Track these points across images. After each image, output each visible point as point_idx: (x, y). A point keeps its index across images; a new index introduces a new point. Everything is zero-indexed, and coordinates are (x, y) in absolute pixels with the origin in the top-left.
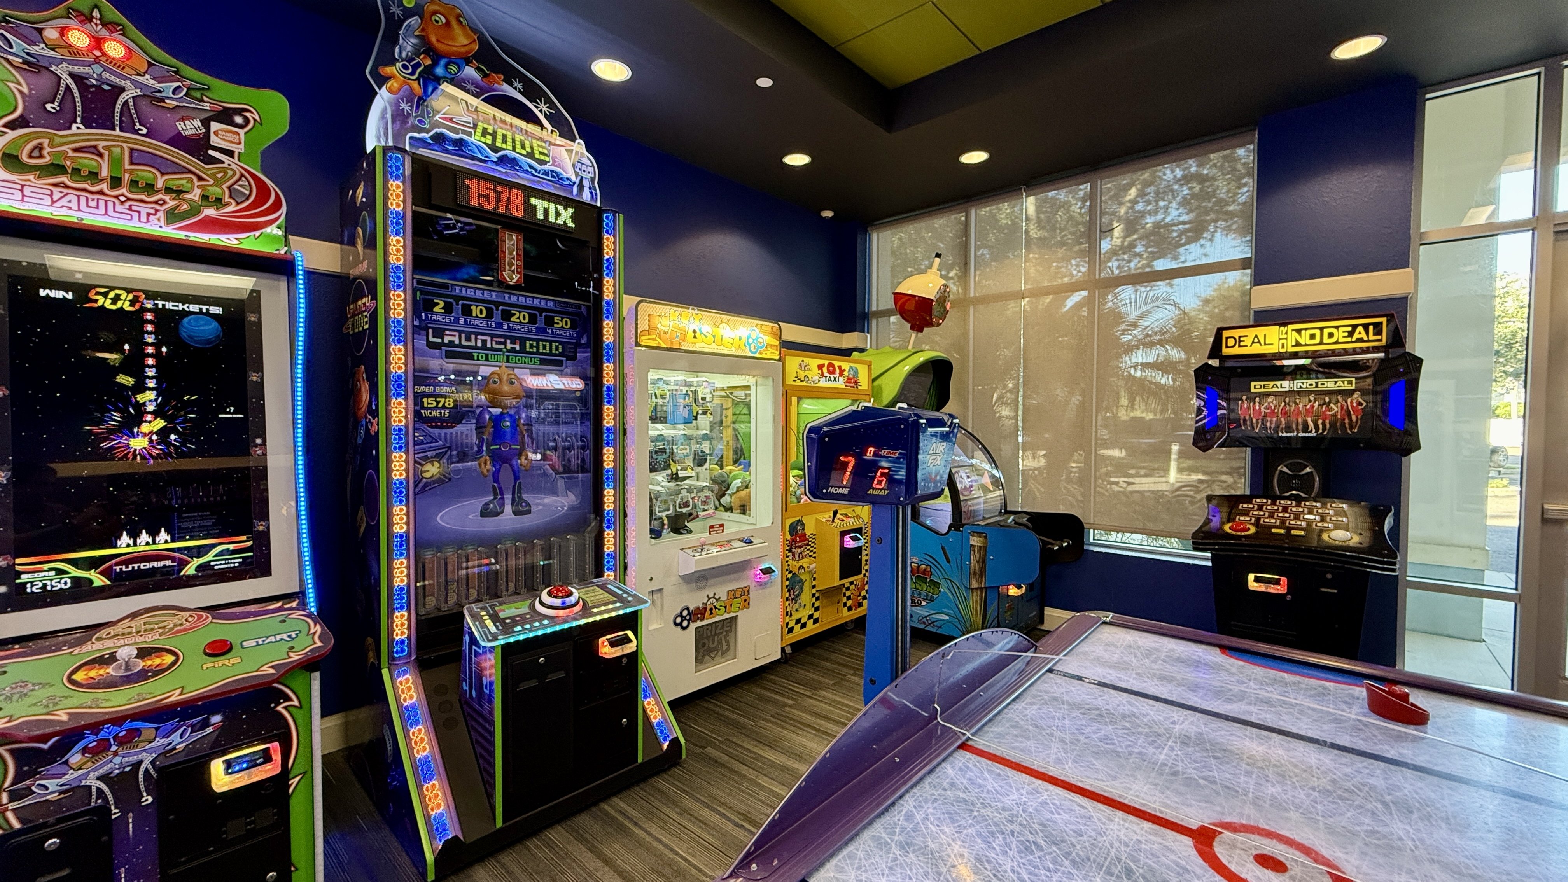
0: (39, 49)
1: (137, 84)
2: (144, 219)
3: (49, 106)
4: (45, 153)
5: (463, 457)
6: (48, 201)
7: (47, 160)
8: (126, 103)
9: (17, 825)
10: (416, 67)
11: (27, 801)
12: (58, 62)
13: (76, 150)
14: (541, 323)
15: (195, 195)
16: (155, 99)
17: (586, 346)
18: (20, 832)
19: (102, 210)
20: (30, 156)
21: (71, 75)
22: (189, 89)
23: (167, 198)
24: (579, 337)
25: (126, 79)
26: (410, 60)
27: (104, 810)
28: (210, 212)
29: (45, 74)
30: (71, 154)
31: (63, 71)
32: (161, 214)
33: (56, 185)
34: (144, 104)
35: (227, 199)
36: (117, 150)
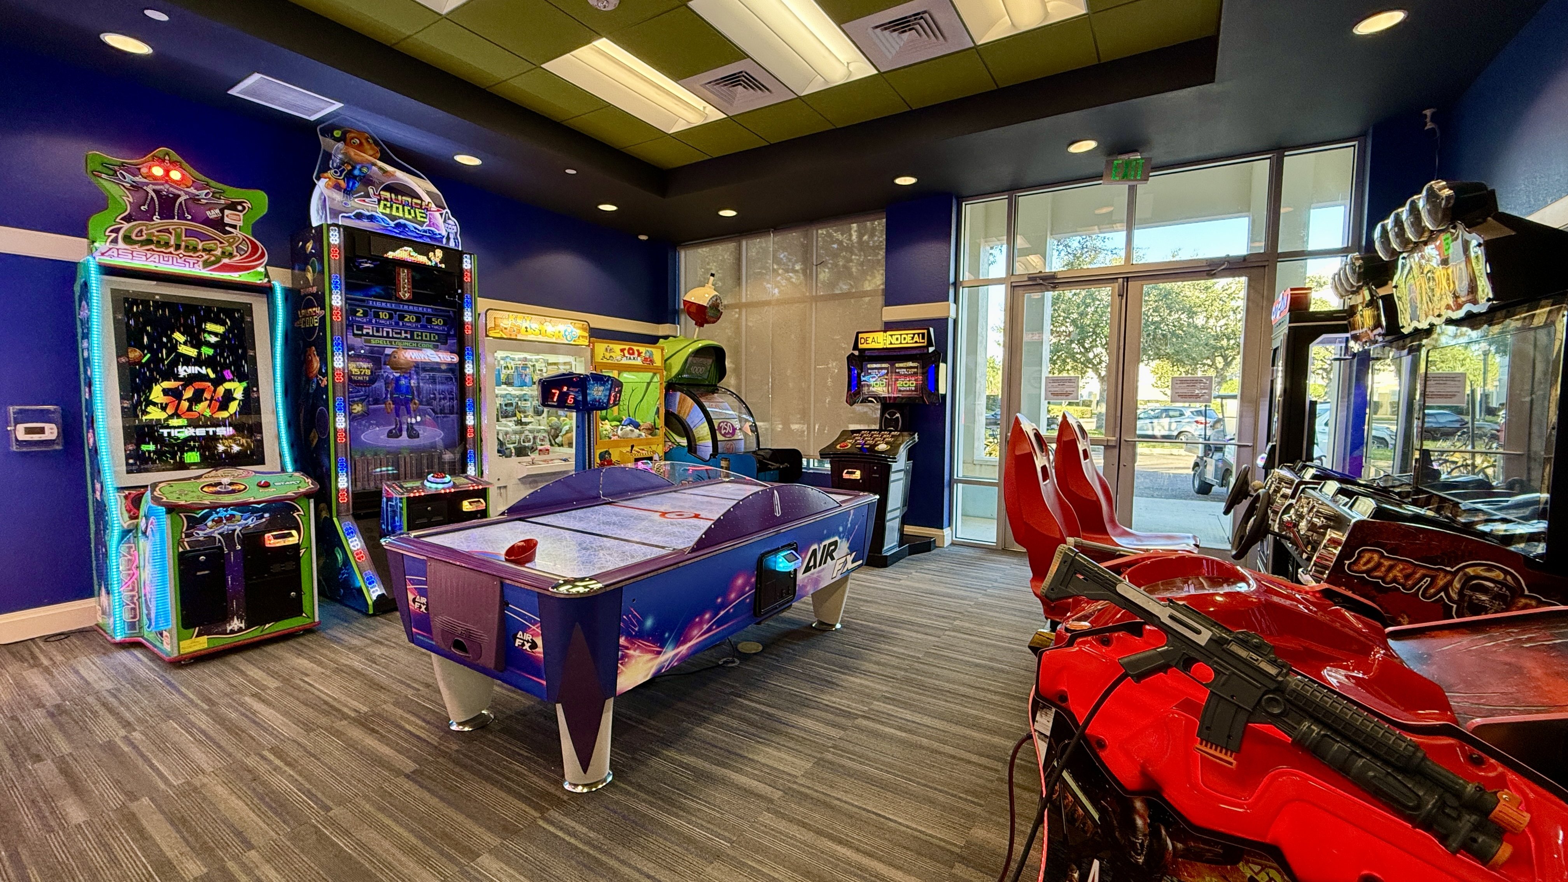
0: (138, 179)
1: (187, 193)
2: (192, 265)
3: (142, 208)
4: (144, 234)
5: (376, 402)
6: (144, 258)
7: (144, 237)
8: (181, 203)
9: (188, 548)
10: (341, 172)
11: (192, 539)
12: (147, 184)
13: (158, 231)
14: (424, 322)
15: (218, 252)
16: (195, 199)
17: (453, 336)
18: (189, 552)
19: (170, 262)
20: (137, 236)
21: (154, 190)
22: (214, 193)
23: (203, 254)
24: (449, 330)
25: (181, 190)
26: (338, 167)
27: (221, 548)
28: (226, 261)
29: (141, 191)
30: (156, 234)
31: (149, 189)
32: (201, 263)
33: (148, 250)
34: (190, 202)
35: (235, 253)
36: (179, 230)
